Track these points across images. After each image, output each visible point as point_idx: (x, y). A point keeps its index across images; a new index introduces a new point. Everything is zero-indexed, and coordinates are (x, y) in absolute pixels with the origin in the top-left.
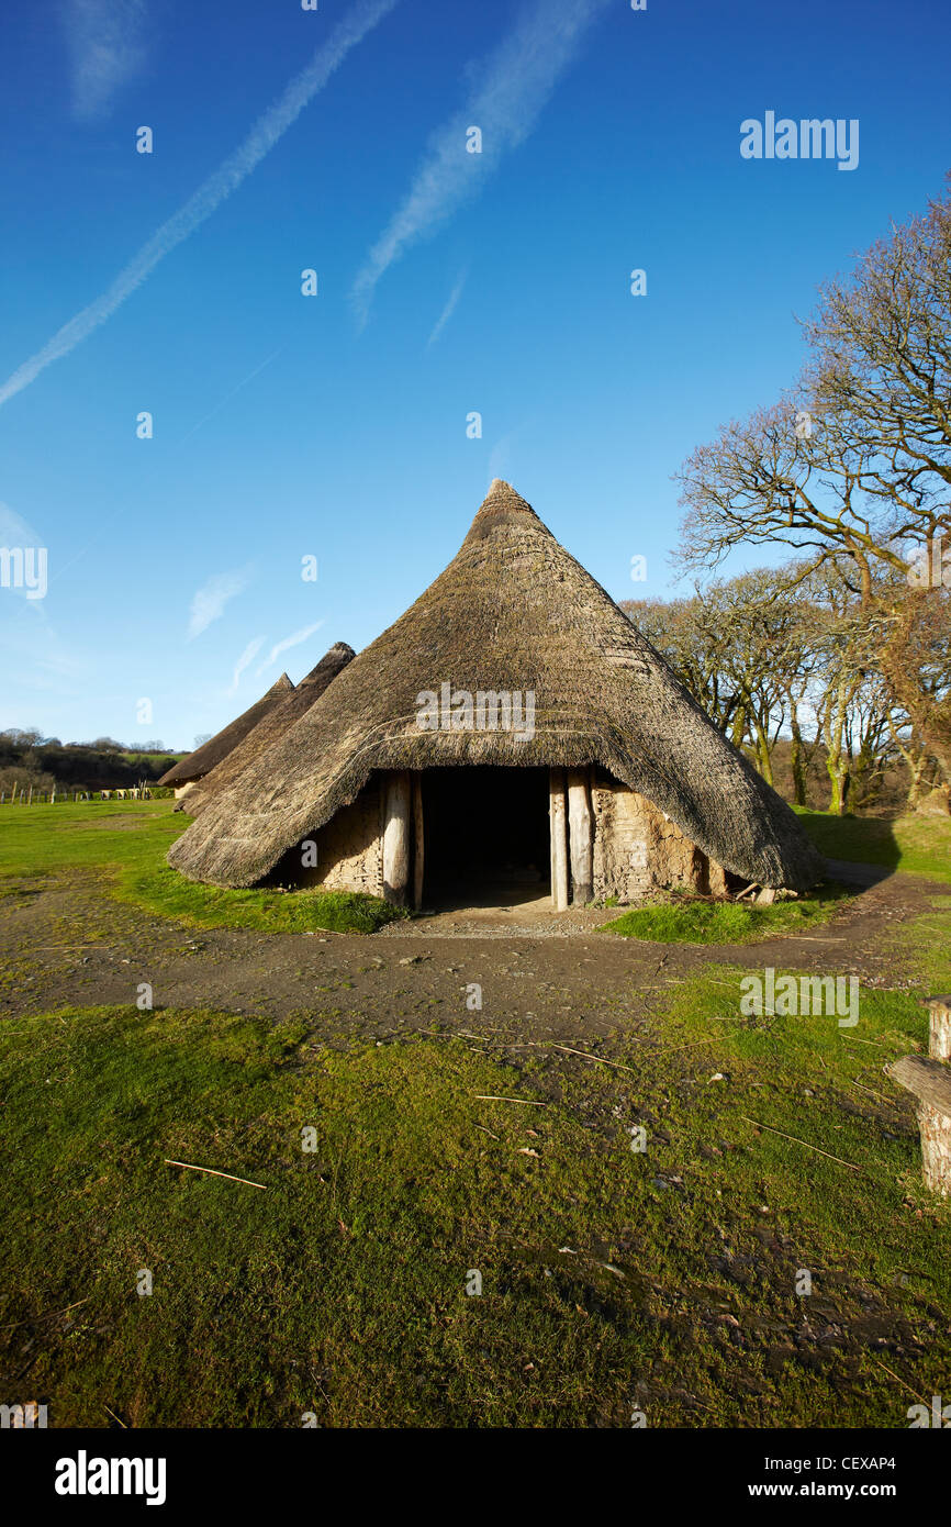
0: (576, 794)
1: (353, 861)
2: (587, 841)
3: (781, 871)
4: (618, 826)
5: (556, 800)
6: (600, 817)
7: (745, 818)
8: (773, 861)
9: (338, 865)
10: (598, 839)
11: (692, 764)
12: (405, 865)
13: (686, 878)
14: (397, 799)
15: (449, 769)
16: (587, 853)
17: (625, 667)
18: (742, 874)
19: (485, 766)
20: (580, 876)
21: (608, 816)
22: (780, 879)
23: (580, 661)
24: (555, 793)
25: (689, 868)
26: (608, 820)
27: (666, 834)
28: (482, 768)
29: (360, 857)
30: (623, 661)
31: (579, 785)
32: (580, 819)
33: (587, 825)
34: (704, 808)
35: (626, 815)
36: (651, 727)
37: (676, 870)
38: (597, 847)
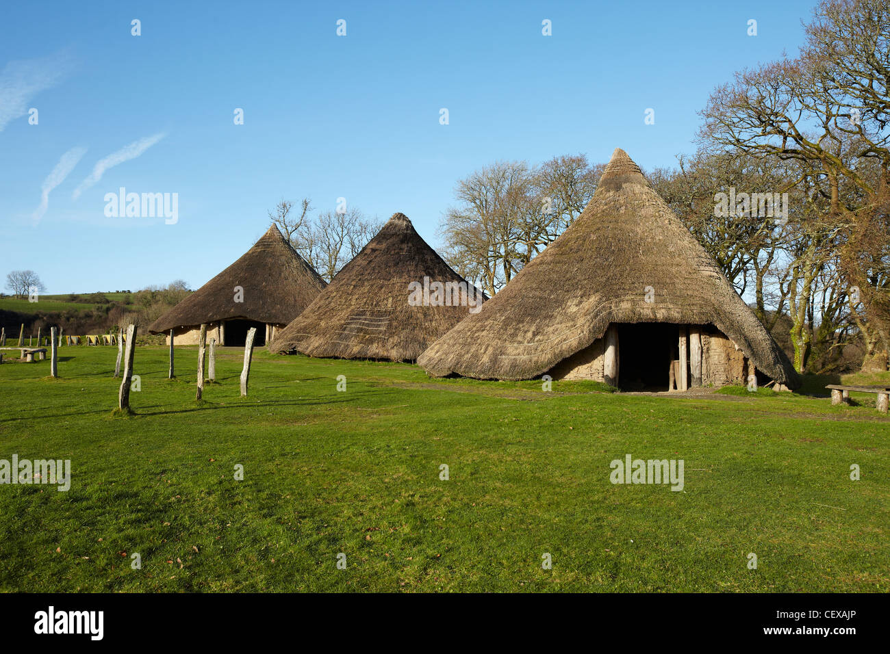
0: (694, 338)
1: (585, 366)
2: (700, 359)
3: (784, 376)
4: (712, 353)
5: (682, 341)
6: (705, 348)
7: (769, 351)
8: (781, 371)
9: (576, 369)
10: (704, 358)
11: (745, 326)
12: (615, 368)
13: (739, 379)
14: (613, 337)
15: (648, 323)
16: (700, 363)
17: (711, 276)
18: (769, 374)
19: (664, 323)
20: (695, 373)
21: (708, 348)
22: (784, 380)
23: (690, 273)
24: (682, 337)
25: (741, 374)
26: (708, 349)
27: (732, 357)
28: (662, 323)
29: (590, 364)
30: (709, 273)
31: (696, 333)
32: (697, 348)
33: (700, 351)
34: (753, 345)
35: (715, 348)
36: (727, 308)
37: (735, 375)
38: (704, 361)
